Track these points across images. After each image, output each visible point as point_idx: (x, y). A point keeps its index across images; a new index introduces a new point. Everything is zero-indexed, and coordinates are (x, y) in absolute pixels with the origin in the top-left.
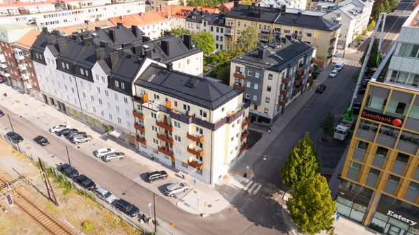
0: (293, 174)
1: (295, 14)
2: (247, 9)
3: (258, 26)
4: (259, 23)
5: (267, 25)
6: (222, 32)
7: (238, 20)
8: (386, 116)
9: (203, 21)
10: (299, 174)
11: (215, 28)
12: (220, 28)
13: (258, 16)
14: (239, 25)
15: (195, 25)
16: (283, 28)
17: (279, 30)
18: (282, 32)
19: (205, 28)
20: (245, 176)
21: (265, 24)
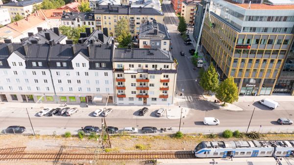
0: (211, 83)
1: (138, 8)
2: (107, 7)
3: (119, 17)
4: (119, 16)
5: (125, 16)
6: (93, 24)
7: (104, 16)
8: (245, 46)
9: (76, 19)
10: (213, 82)
11: (87, 22)
12: (91, 22)
13: (117, 11)
14: (105, 18)
15: (70, 22)
16: (136, 17)
17: (133, 18)
18: (135, 19)
19: (79, 23)
20: (181, 95)
21: (123, 16)
